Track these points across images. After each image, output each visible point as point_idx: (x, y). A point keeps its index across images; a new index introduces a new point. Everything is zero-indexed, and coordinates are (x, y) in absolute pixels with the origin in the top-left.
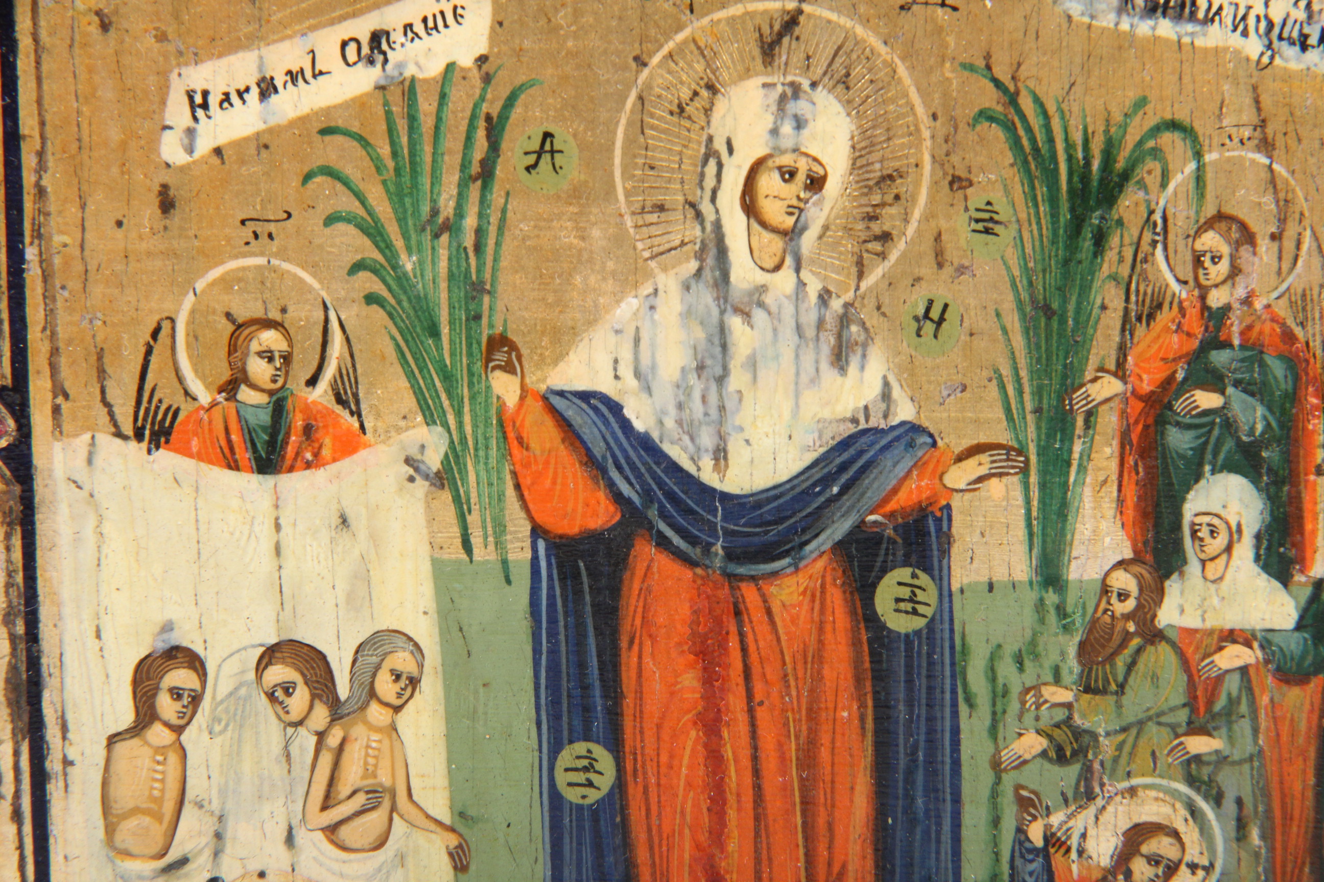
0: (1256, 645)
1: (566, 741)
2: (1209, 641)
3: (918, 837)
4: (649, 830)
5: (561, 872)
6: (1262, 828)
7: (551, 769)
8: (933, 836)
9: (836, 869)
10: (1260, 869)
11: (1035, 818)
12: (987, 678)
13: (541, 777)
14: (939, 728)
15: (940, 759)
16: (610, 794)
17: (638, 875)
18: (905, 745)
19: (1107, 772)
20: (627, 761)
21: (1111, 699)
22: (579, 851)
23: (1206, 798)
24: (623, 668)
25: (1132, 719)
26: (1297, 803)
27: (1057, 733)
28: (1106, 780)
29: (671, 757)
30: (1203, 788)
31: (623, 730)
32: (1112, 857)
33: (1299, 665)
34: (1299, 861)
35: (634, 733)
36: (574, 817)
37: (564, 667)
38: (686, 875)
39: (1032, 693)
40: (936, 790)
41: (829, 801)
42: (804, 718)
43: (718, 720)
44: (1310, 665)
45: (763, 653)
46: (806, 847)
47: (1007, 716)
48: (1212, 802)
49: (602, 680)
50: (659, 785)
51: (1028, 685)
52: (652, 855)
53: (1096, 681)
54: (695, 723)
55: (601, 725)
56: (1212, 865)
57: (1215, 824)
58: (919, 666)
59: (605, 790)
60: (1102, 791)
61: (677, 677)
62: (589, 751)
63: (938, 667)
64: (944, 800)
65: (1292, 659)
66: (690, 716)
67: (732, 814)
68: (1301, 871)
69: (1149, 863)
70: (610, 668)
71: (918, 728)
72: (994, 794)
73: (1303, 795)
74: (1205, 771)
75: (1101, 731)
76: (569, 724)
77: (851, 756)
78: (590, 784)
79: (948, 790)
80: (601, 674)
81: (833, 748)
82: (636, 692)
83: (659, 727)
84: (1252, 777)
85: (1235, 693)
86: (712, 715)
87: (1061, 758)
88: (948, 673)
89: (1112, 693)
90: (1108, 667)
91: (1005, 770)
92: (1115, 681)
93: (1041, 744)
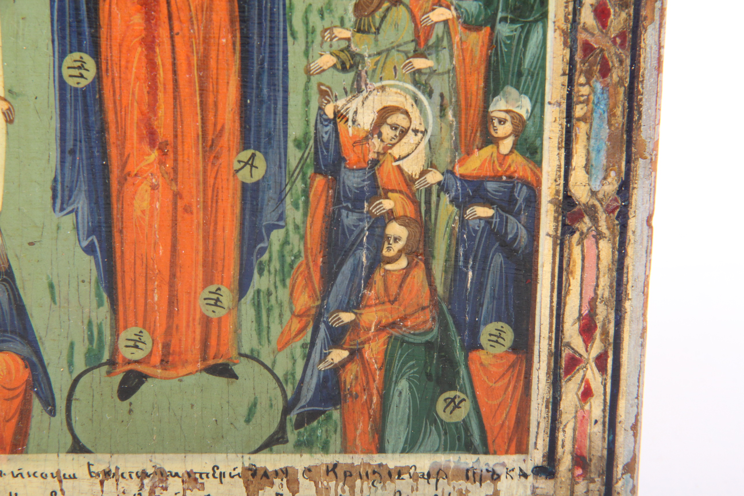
0: (452, 8)
1: (68, 52)
2: (427, 5)
3: (264, 111)
4: (115, 102)
5: (66, 125)
6: (454, 110)
7: (60, 67)
8: (272, 110)
9: (219, 127)
10: (453, 133)
11: (329, 102)
12: (303, 22)
13: (54, 71)
14: (276, 50)
15: (276, 67)
16: (93, 82)
17: (108, 128)
18: (258, 59)
19: (369, 77)
20: (103, 64)
21: (372, 37)
22: (75, 114)
23: (423, 93)
24: (101, 11)
25: (384, 48)
26: (474, 98)
27: (342, 55)
28: (368, 82)
29: (127, 62)
30: (422, 87)
31: (100, 46)
32: (371, 124)
33: (476, 20)
34: (474, 129)
35: (107, 48)
36: (73, 95)
37: (67, 10)
38: (135, 129)
39: (328, 32)
40: (274, 85)
41: (215, 89)
42: (201, 42)
43: (153, 42)
44: (482, 20)
45: (178, 4)
46: (202, 114)
47: (314, 44)
48: (426, 96)
49: (88, 18)
50: (120, 77)
51: (326, 27)
52: (116, 117)
53: (364, 26)
54: (141, 44)
55: (88, 43)
56: (426, 131)
57: (428, 108)
58: (266, 15)
59: (90, 80)
60: (366, 88)
61: (131, 16)
62: (81, 58)
63: (276, 16)
64: (279, 91)
65: (472, 16)
66: (137, 39)
67: (161, 95)
68: (475, 135)
69: (391, 128)
70: (93, 11)
71: (265, 50)
72: (307, 88)
73: (477, 93)
74: (424, 78)
75: (366, 54)
76: (70, 42)
77: (228, 64)
78: (82, 76)
79: (281, 85)
80: (88, 14)
81: (218, 59)
82: (108, 25)
83: (120, 45)
84: (449, 82)
85: (440, 35)
86: (150, 39)
87: (344, 69)
88: (281, 19)
89: (372, 33)
90: (370, 18)
91: (313, 74)
92: (374, 26)
93: (333, 60)
